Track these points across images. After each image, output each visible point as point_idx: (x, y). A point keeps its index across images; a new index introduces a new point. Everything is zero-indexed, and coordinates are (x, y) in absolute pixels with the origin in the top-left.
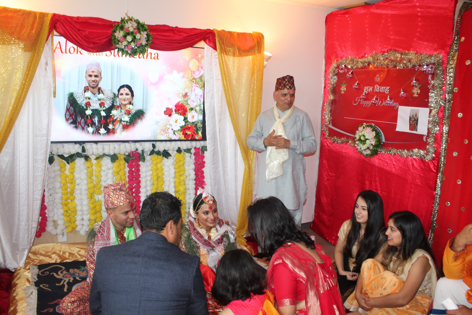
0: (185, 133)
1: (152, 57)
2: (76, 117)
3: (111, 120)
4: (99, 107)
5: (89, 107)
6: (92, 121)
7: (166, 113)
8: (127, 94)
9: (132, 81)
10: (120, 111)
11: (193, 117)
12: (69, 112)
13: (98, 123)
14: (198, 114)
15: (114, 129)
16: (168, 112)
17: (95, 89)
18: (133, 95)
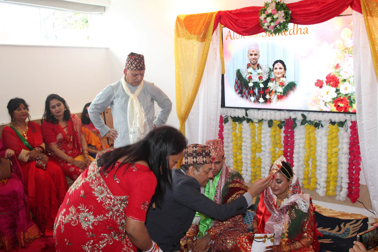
0: (337, 105)
1: (302, 32)
2: (242, 89)
3: (268, 91)
4: (259, 80)
5: (251, 81)
6: (254, 92)
7: (316, 84)
8: (280, 68)
9: (284, 56)
10: (275, 83)
11: (346, 89)
12: (237, 85)
13: (258, 93)
14: (352, 85)
15: (270, 98)
16: (319, 84)
17: (255, 65)
18: (285, 69)
